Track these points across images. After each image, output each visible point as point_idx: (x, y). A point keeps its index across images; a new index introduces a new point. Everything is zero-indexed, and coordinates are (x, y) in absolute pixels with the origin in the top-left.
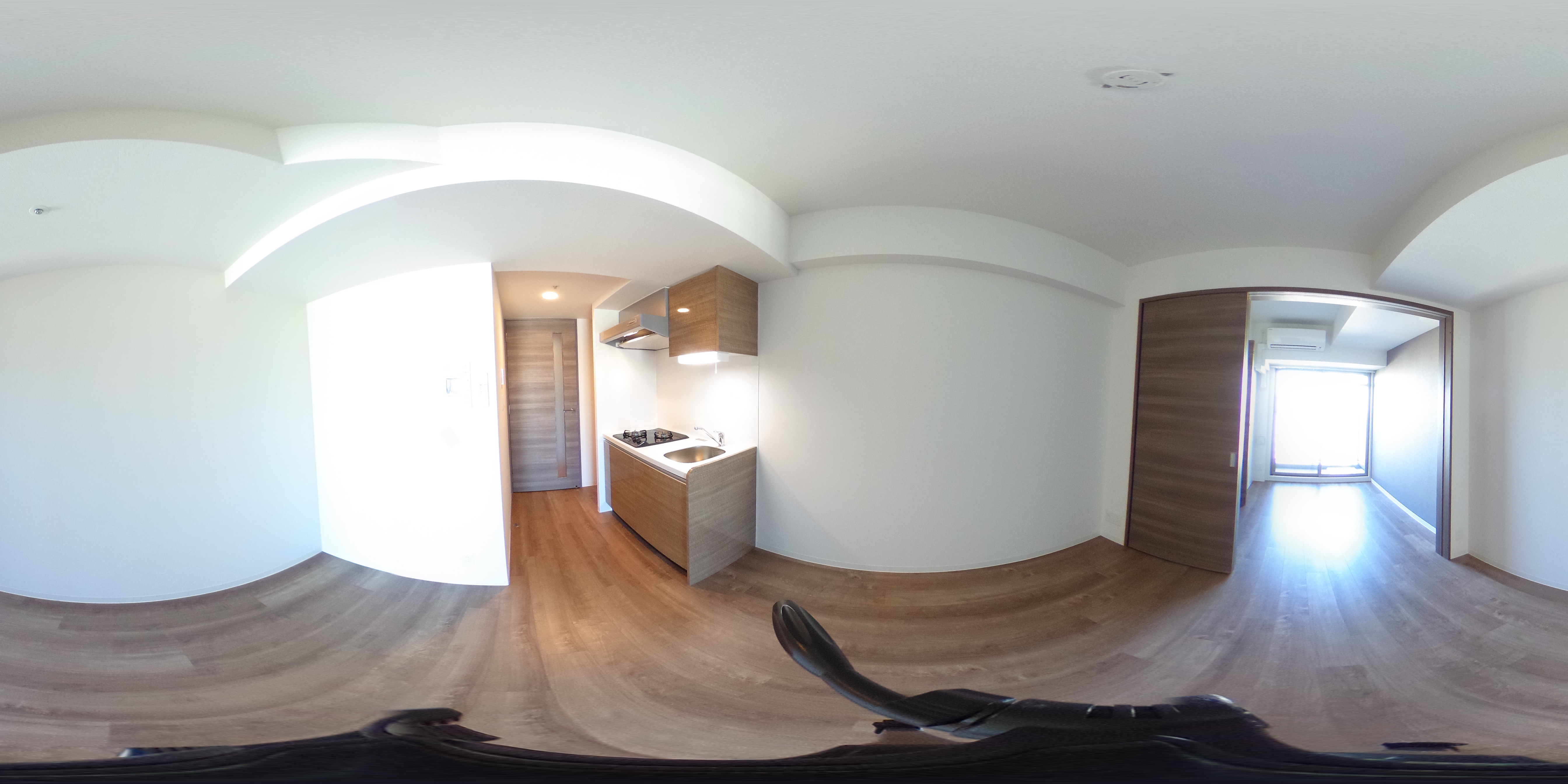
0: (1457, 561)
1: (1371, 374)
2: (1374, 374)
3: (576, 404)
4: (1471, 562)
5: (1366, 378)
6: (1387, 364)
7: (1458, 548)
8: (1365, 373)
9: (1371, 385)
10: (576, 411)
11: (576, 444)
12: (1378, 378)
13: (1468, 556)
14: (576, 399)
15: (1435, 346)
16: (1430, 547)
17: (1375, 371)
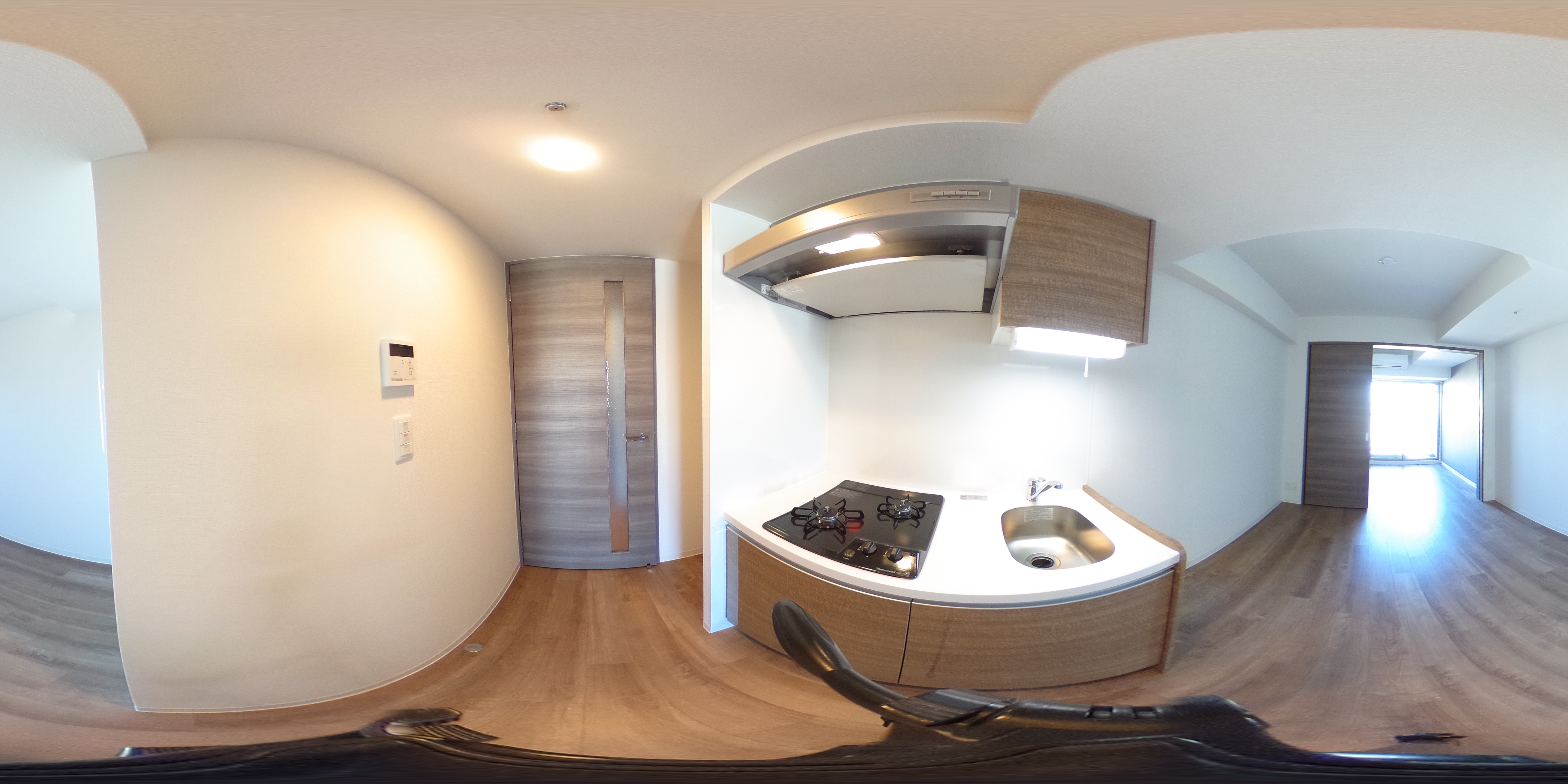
0: (1487, 503)
1: (1440, 384)
2: (1443, 383)
3: (651, 423)
4: (1495, 504)
5: (1437, 386)
6: (1451, 378)
7: (1489, 496)
8: (1435, 383)
9: (1440, 391)
10: (651, 437)
11: (650, 499)
12: (1445, 386)
13: (1495, 501)
14: (651, 413)
15: (1475, 366)
16: (1474, 495)
17: (1443, 381)
